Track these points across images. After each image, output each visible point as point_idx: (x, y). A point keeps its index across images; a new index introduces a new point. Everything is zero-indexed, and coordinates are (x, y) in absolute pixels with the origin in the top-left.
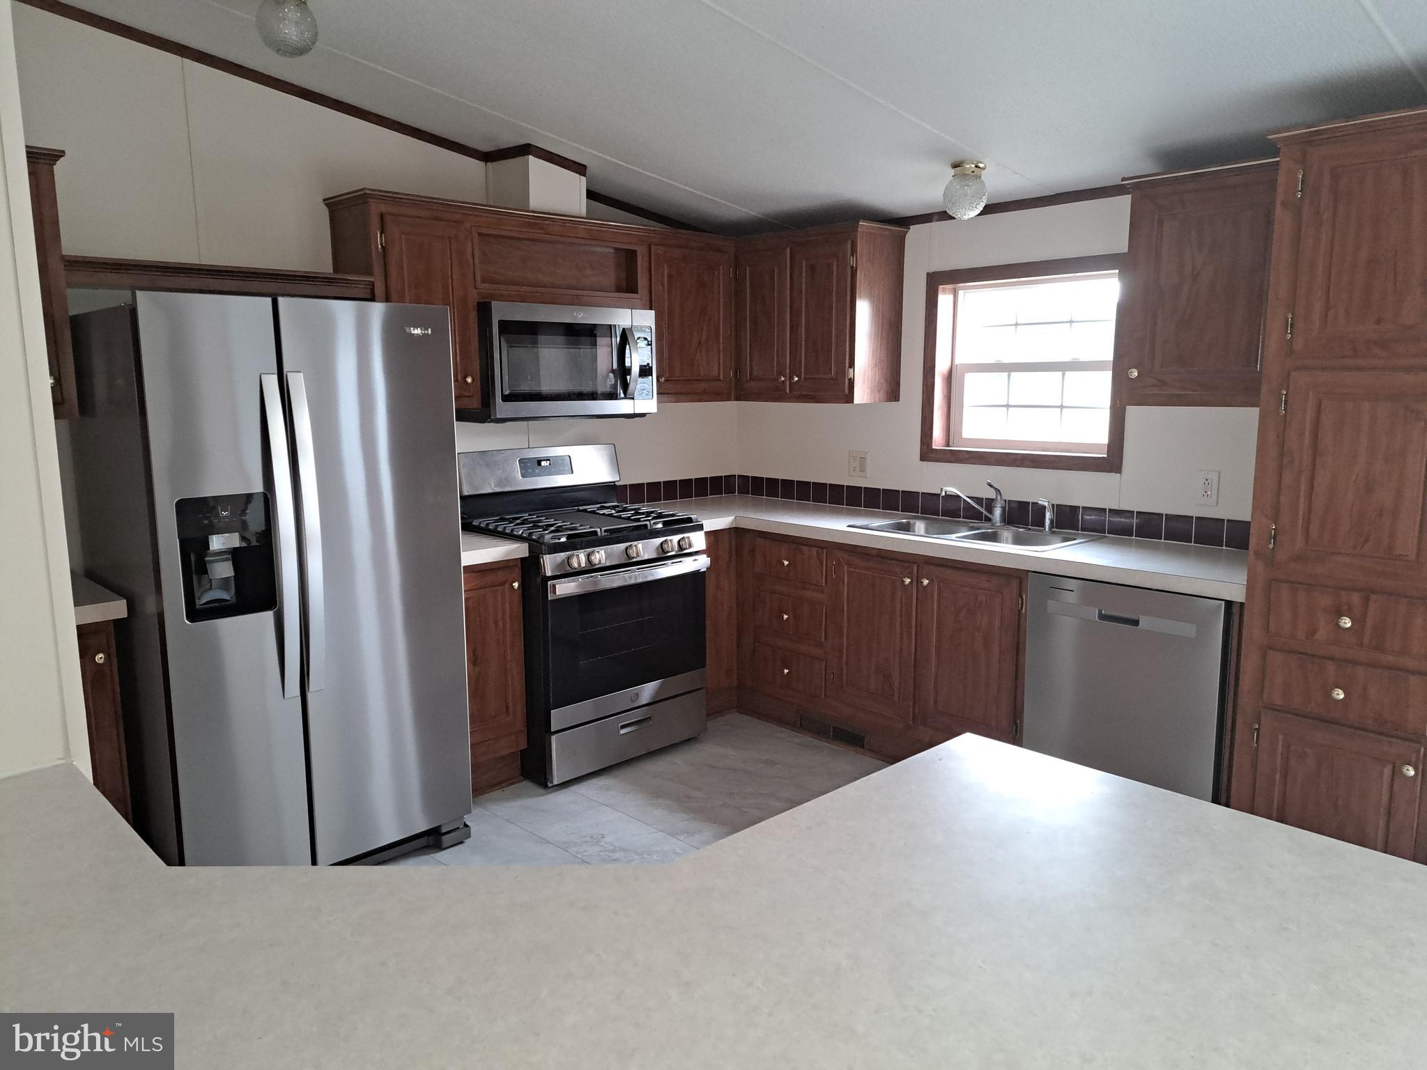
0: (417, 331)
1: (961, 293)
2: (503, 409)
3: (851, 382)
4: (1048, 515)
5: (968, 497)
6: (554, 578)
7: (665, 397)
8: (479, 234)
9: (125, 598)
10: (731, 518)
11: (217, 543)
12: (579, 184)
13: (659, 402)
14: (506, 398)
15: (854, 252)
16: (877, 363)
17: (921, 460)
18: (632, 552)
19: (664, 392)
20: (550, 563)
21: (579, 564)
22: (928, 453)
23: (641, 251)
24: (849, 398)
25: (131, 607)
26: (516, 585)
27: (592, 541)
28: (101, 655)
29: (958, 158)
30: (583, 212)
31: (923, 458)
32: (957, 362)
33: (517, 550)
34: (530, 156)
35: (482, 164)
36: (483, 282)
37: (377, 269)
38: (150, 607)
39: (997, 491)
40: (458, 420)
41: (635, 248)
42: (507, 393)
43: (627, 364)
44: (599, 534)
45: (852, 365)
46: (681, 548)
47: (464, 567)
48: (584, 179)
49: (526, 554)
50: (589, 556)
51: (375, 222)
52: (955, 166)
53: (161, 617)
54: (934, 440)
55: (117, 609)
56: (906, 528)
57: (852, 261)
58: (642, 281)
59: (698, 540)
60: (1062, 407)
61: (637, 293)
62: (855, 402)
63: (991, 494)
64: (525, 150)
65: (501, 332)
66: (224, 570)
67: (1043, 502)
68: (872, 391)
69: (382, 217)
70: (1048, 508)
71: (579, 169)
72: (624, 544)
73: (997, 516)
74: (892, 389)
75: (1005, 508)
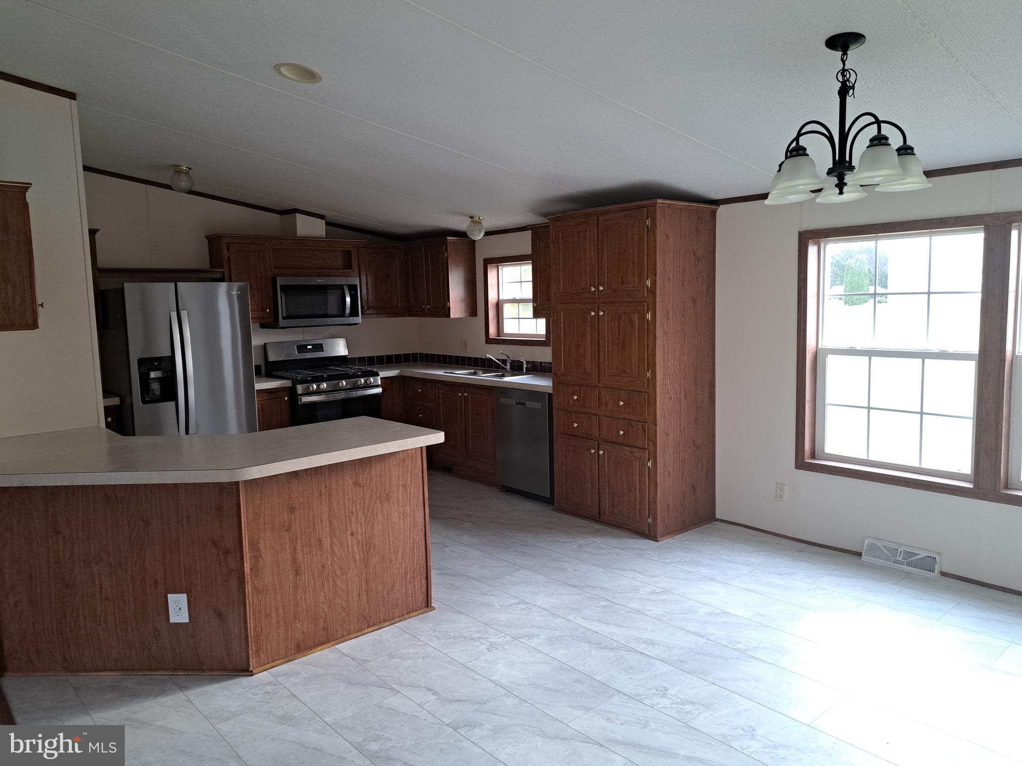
0: (235, 293)
1: (499, 267)
2: (283, 322)
3: (449, 308)
4: (525, 366)
5: (496, 359)
6: (302, 395)
7: (365, 316)
8: (272, 248)
9: (118, 396)
10: (399, 371)
11: (153, 375)
12: (321, 223)
13: (362, 318)
14: (284, 318)
15: (447, 250)
16: (464, 299)
17: (486, 343)
18: (340, 385)
20: (300, 389)
21: (313, 390)
22: (489, 340)
23: (355, 251)
24: (448, 315)
25: (122, 401)
26: (286, 398)
27: (323, 380)
28: (110, 418)
29: (472, 215)
30: (324, 234)
31: (487, 342)
32: (499, 299)
33: (286, 383)
34: (297, 214)
35: (279, 215)
36: (275, 268)
37: (225, 265)
38: (128, 401)
39: (508, 356)
41: (350, 249)
42: (285, 315)
44: (325, 376)
45: (449, 301)
46: (366, 384)
47: (256, 390)
48: (324, 221)
49: (291, 385)
50: (318, 386)
51: (224, 246)
52: (471, 217)
53: (132, 404)
54: (490, 334)
55: (116, 401)
56: (475, 374)
57: (446, 255)
58: (355, 264)
59: (376, 381)
60: (519, 318)
61: (351, 269)
62: (452, 316)
63: (506, 358)
64: (295, 211)
65: (281, 291)
66: (155, 386)
67: (522, 360)
68: (461, 312)
69: (228, 244)
70: (525, 362)
71: (321, 217)
72: (337, 381)
73: (508, 367)
74: (472, 311)
75: (511, 364)
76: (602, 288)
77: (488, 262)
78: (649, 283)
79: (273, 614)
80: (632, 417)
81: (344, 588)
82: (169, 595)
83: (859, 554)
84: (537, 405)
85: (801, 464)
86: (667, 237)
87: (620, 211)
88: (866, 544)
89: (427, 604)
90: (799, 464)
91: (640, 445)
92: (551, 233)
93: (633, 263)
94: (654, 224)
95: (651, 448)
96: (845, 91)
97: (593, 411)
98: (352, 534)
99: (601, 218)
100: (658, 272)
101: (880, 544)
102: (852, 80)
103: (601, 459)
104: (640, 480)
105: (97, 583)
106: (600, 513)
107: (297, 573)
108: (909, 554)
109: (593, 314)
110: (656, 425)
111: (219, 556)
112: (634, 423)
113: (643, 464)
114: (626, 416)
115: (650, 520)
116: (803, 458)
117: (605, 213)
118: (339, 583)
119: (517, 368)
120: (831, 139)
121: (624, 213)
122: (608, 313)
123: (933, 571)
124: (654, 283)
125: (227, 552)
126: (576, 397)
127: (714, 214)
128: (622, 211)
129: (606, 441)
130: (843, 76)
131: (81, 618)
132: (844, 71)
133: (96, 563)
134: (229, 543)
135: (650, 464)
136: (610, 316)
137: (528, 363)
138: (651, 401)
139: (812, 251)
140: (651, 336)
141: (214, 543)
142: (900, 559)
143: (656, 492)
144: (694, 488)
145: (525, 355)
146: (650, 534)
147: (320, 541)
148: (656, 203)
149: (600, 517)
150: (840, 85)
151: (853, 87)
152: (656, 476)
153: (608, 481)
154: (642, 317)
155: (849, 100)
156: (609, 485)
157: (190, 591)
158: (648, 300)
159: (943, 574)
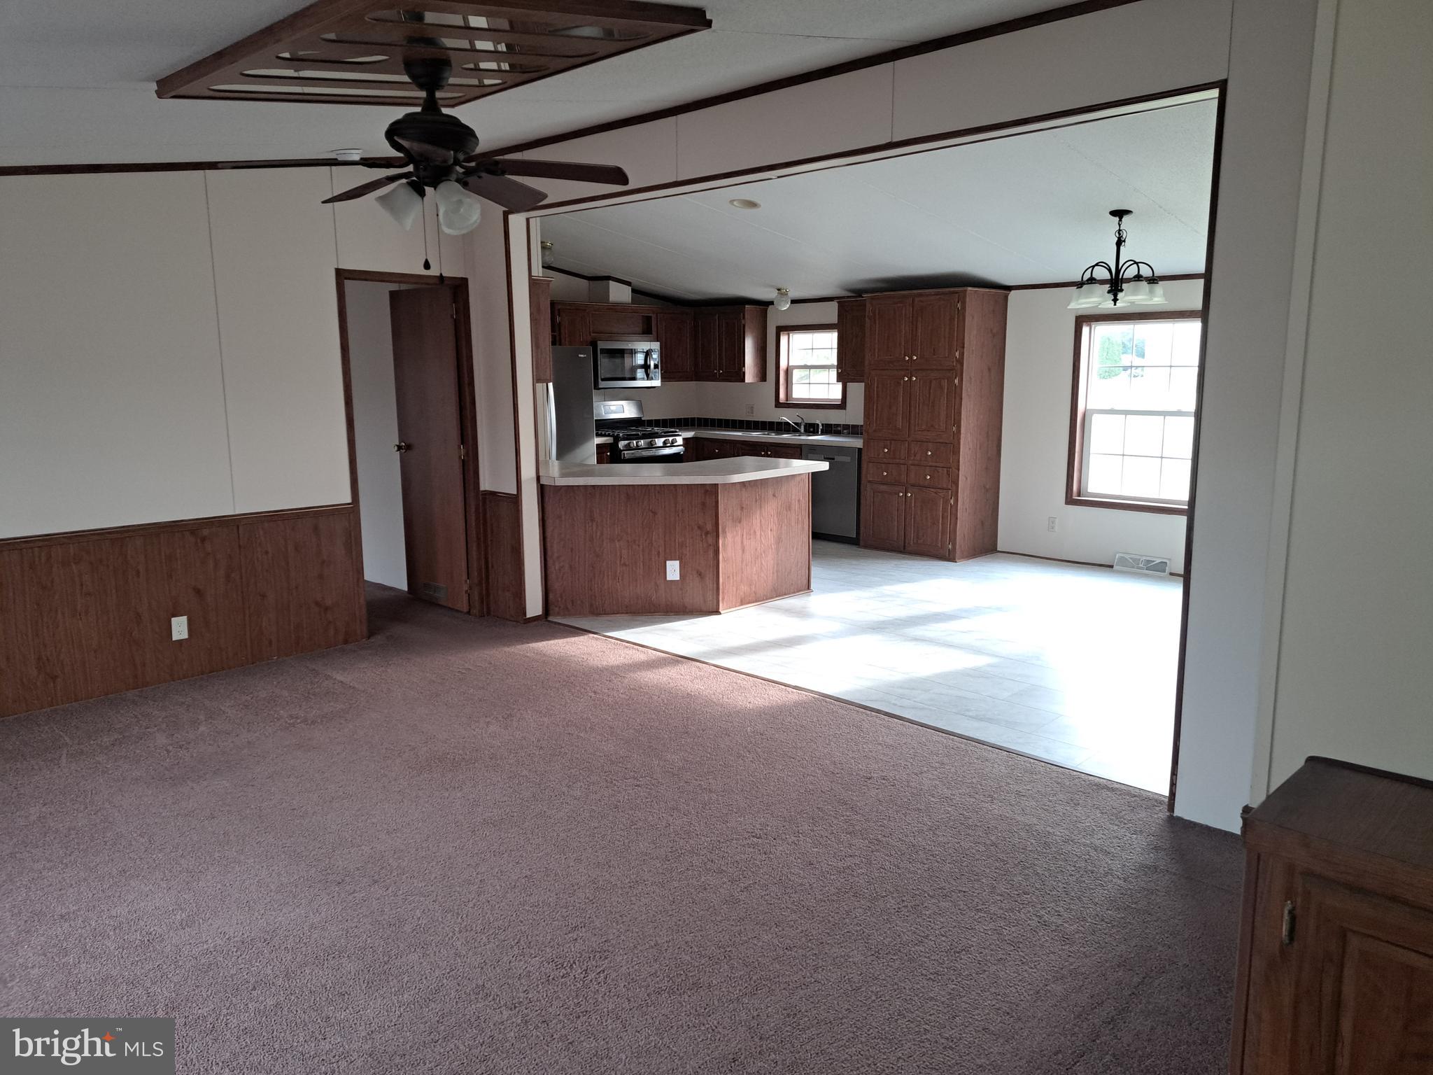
0: (582, 356)
1: (791, 335)
2: (602, 384)
3: (744, 373)
4: (820, 428)
5: (790, 422)
6: (624, 450)
7: (664, 380)
8: (591, 314)
12: (628, 290)
13: (662, 381)
14: (603, 380)
15: (744, 318)
16: (756, 365)
18: (653, 443)
19: (664, 379)
22: (778, 404)
23: (654, 316)
24: (743, 380)
26: (609, 454)
27: (638, 438)
29: (780, 287)
30: (629, 301)
31: (776, 407)
32: (790, 365)
33: (609, 439)
34: (610, 281)
35: (589, 281)
36: (593, 333)
39: (803, 419)
40: (594, 389)
41: (650, 315)
42: (602, 377)
43: (648, 363)
44: (639, 435)
45: (744, 366)
46: (672, 443)
48: (630, 288)
49: (613, 442)
50: (637, 443)
52: (779, 290)
54: (780, 398)
57: (743, 322)
58: (654, 329)
59: (680, 441)
61: (652, 334)
62: (746, 381)
63: (799, 421)
64: (608, 278)
65: (601, 353)
67: (818, 422)
68: (754, 377)
69: (559, 310)
70: (820, 425)
71: (628, 283)
72: (650, 440)
73: (802, 430)
74: (763, 376)
75: (805, 427)
76: (915, 358)
77: (781, 329)
78: (957, 354)
79: (731, 577)
80: (938, 464)
81: (766, 566)
82: (668, 562)
83: (1111, 567)
84: (847, 459)
85: (1070, 500)
86: (973, 318)
87: (934, 295)
88: (1117, 557)
89: (809, 588)
90: (1069, 500)
91: (945, 486)
92: (867, 309)
93: (945, 337)
94: (964, 308)
95: (954, 488)
96: (1120, 242)
97: (902, 462)
98: (771, 530)
99: (917, 299)
100: (965, 346)
101: (1127, 557)
102: (1124, 236)
103: (908, 499)
104: (942, 515)
105: (618, 554)
106: (904, 546)
107: (743, 551)
108: (1149, 562)
109: (906, 379)
110: (959, 470)
111: (701, 535)
112: (940, 470)
113: (946, 501)
114: (934, 464)
115: (950, 546)
116: (1072, 495)
117: (921, 295)
118: (763, 563)
119: (811, 429)
120: (1110, 270)
121: (938, 297)
122: (920, 379)
123: (1165, 572)
124: (962, 354)
125: (707, 533)
126: (886, 450)
127: (1006, 298)
128: (937, 295)
129: (913, 485)
130: (1119, 234)
131: (606, 577)
132: (1120, 230)
133: (618, 541)
134: (709, 527)
135: (952, 502)
136: (921, 382)
137: (823, 425)
138: (956, 451)
139: (1085, 330)
140: (958, 399)
141: (699, 527)
142: (1142, 566)
143: (956, 524)
144: (982, 523)
145: (819, 418)
146: (949, 557)
147: (755, 532)
148: (966, 291)
149: (904, 549)
150: (1117, 239)
151: (1124, 241)
152: (957, 511)
153: (914, 518)
154: (951, 381)
155: (1122, 248)
156: (914, 521)
157: (682, 559)
158: (957, 369)
159: (1171, 574)
